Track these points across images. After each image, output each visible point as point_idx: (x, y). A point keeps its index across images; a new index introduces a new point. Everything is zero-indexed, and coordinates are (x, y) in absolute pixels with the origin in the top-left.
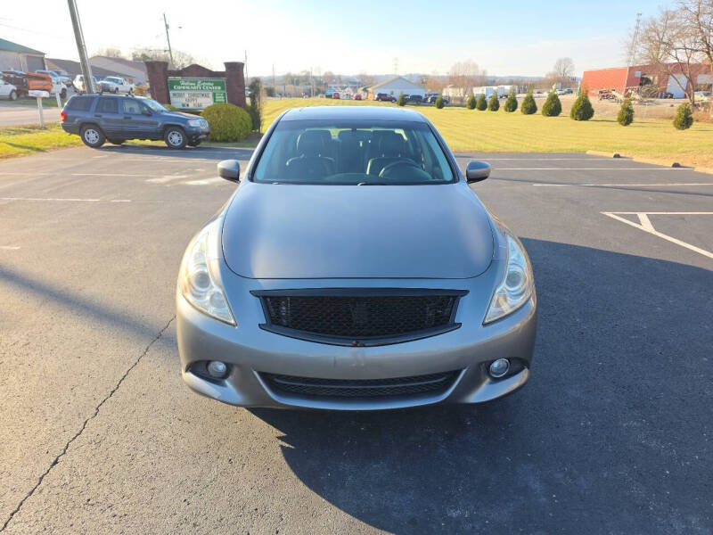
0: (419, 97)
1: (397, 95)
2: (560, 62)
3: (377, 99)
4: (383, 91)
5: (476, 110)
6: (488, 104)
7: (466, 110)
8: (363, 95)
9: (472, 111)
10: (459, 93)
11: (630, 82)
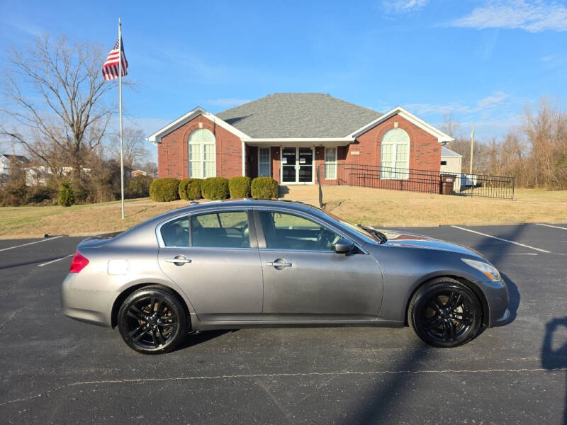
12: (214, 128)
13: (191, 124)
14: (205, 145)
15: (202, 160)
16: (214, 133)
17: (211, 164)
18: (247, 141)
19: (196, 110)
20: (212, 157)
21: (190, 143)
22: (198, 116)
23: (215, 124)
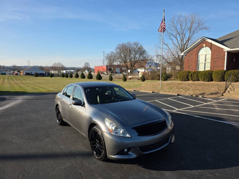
0: (43, 74)
1: (33, 73)
2: (86, 64)
3: (25, 75)
4: (28, 72)
5: (65, 77)
6: (69, 76)
7: (61, 78)
8: (19, 73)
9: (63, 78)
10: (56, 72)
11: (107, 69)
12: (211, 46)
13: (200, 45)
14: (206, 55)
15: (204, 62)
16: (211, 49)
17: (208, 64)
18: (228, 50)
19: (202, 38)
20: (209, 60)
21: (199, 54)
22: (203, 41)
23: (211, 43)
